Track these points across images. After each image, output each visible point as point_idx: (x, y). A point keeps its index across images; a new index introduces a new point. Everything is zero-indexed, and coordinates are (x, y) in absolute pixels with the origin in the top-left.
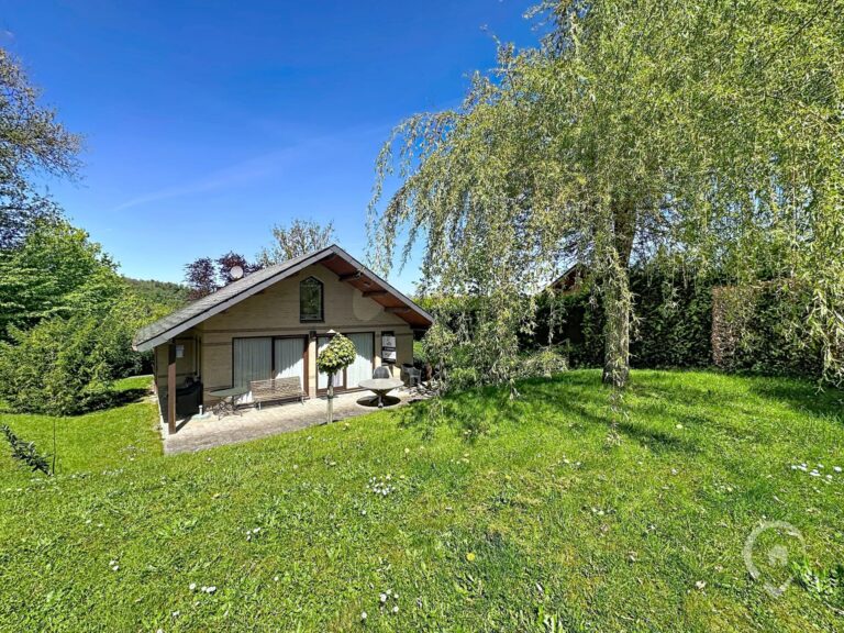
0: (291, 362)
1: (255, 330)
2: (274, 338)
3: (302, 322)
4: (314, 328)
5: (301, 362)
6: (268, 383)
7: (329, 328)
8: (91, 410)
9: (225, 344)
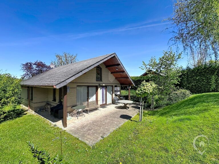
0: (92, 96)
1: (83, 83)
2: (88, 87)
3: (96, 81)
4: (100, 83)
5: (95, 96)
6: (85, 104)
7: (103, 84)
8: (5, 120)
9: (74, 88)
